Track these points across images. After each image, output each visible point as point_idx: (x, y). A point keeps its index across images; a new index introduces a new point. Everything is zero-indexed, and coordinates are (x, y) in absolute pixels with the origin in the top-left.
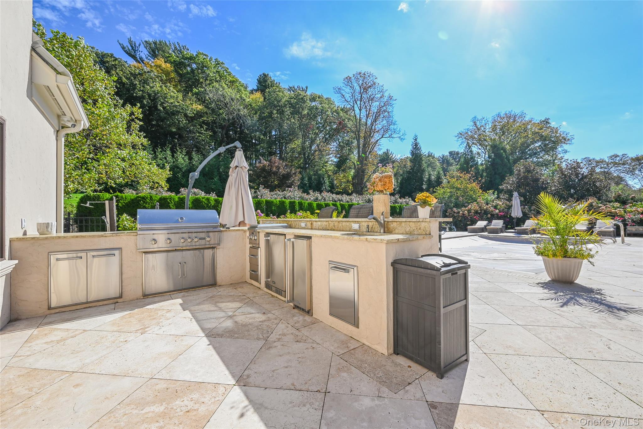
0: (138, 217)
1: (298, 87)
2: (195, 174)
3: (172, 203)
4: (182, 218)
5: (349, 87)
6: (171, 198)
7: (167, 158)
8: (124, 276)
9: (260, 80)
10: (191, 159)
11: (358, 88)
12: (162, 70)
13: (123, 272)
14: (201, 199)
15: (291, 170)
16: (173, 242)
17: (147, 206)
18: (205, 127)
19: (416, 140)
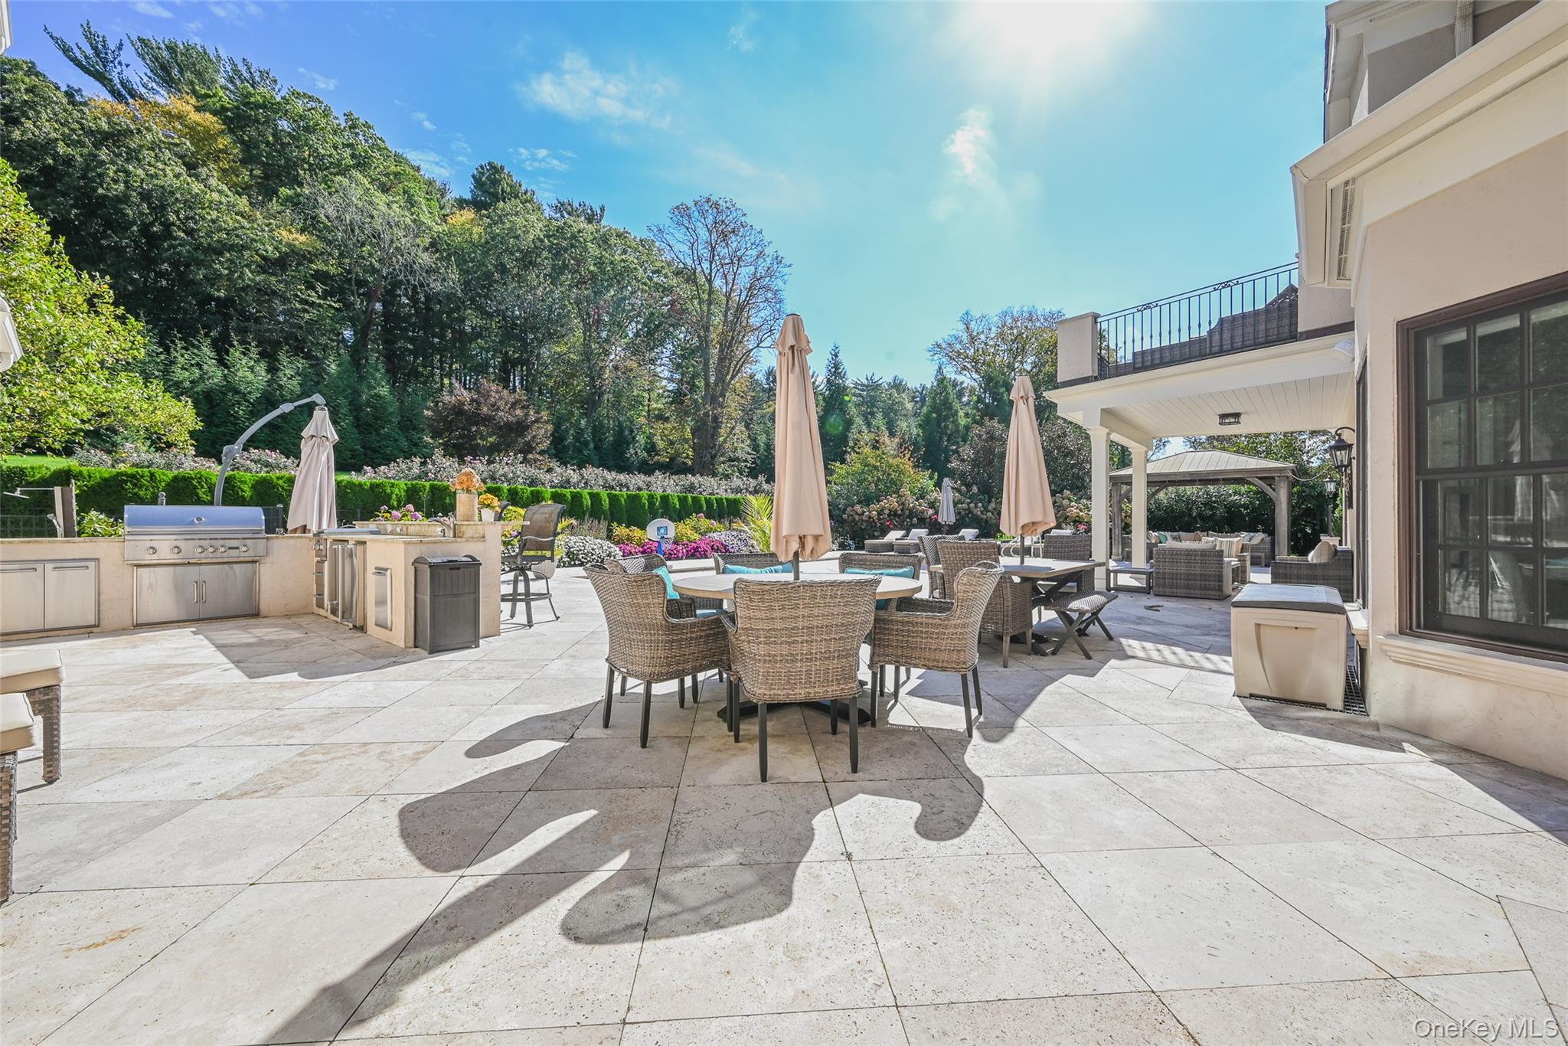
0: (126, 516)
1: (580, 205)
2: (233, 448)
3: (203, 487)
4: (199, 519)
5: (683, 230)
6: (200, 478)
7: (205, 367)
8: (102, 597)
9: (480, 178)
10: (272, 369)
11: (703, 234)
12: (186, 126)
13: (101, 592)
14: (275, 480)
15: (527, 415)
16: (183, 550)
17: (141, 493)
18: (320, 287)
19: (836, 356)
